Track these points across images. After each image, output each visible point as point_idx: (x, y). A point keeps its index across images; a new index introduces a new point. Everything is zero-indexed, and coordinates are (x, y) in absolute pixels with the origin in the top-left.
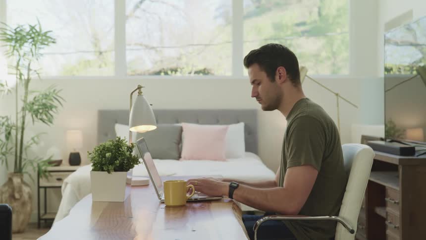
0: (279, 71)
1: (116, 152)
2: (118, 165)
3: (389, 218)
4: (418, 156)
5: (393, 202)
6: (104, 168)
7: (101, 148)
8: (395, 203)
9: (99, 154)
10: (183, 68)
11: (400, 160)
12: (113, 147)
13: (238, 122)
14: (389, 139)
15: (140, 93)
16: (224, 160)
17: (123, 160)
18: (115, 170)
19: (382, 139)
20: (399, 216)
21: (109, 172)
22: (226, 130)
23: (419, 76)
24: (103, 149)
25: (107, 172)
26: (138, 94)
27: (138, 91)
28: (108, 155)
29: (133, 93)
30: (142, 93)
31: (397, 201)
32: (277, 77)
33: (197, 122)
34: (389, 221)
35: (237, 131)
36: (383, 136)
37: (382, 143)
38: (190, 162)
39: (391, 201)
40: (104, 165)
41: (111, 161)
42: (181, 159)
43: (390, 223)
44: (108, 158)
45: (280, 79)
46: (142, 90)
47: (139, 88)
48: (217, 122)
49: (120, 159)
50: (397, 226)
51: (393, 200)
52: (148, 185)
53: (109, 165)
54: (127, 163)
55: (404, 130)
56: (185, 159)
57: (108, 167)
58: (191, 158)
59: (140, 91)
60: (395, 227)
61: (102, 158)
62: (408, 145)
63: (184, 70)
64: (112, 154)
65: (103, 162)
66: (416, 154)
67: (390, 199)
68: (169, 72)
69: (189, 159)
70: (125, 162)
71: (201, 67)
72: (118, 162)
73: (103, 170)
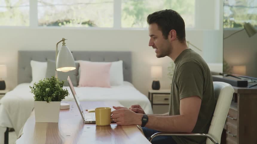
0: (172, 32)
1: (52, 87)
2: (55, 97)
3: (228, 129)
4: (250, 87)
5: (233, 119)
6: (45, 99)
7: (42, 84)
8: (234, 119)
9: (40, 89)
10: (74, 20)
11: (238, 90)
12: (50, 84)
13: (118, 60)
14: (225, 74)
15: (64, 44)
16: (109, 87)
17: (58, 93)
18: (52, 100)
19: (220, 74)
20: (236, 128)
21: (48, 101)
22: (110, 66)
23: (244, 30)
24: (44, 85)
25: (46, 102)
26: (62, 44)
27: (62, 42)
28: (47, 89)
29: (59, 44)
30: (65, 43)
31: (235, 118)
32: (170, 37)
33: (89, 60)
34: (229, 132)
35: (118, 66)
36: (221, 72)
37: (221, 77)
38: (85, 88)
39: (230, 118)
40: (45, 96)
41: (50, 94)
42: (79, 86)
43: (230, 133)
44: (47, 92)
45: (171, 37)
46: (65, 41)
47: (63, 40)
48: (104, 60)
49: (56, 92)
50: (235, 135)
51: (232, 117)
52: (69, 109)
53: (49, 97)
54: (60, 95)
55: (232, 67)
56: (82, 86)
57: (47, 98)
58: (86, 85)
59: (64, 42)
60: (234, 136)
61: (43, 91)
62: (240, 79)
63: (74, 21)
64: (50, 89)
65: (44, 95)
66: (249, 86)
67: (230, 116)
68: (65, 23)
69: (85, 86)
70: (59, 94)
71: (87, 20)
72: (55, 95)
73: (43, 100)
